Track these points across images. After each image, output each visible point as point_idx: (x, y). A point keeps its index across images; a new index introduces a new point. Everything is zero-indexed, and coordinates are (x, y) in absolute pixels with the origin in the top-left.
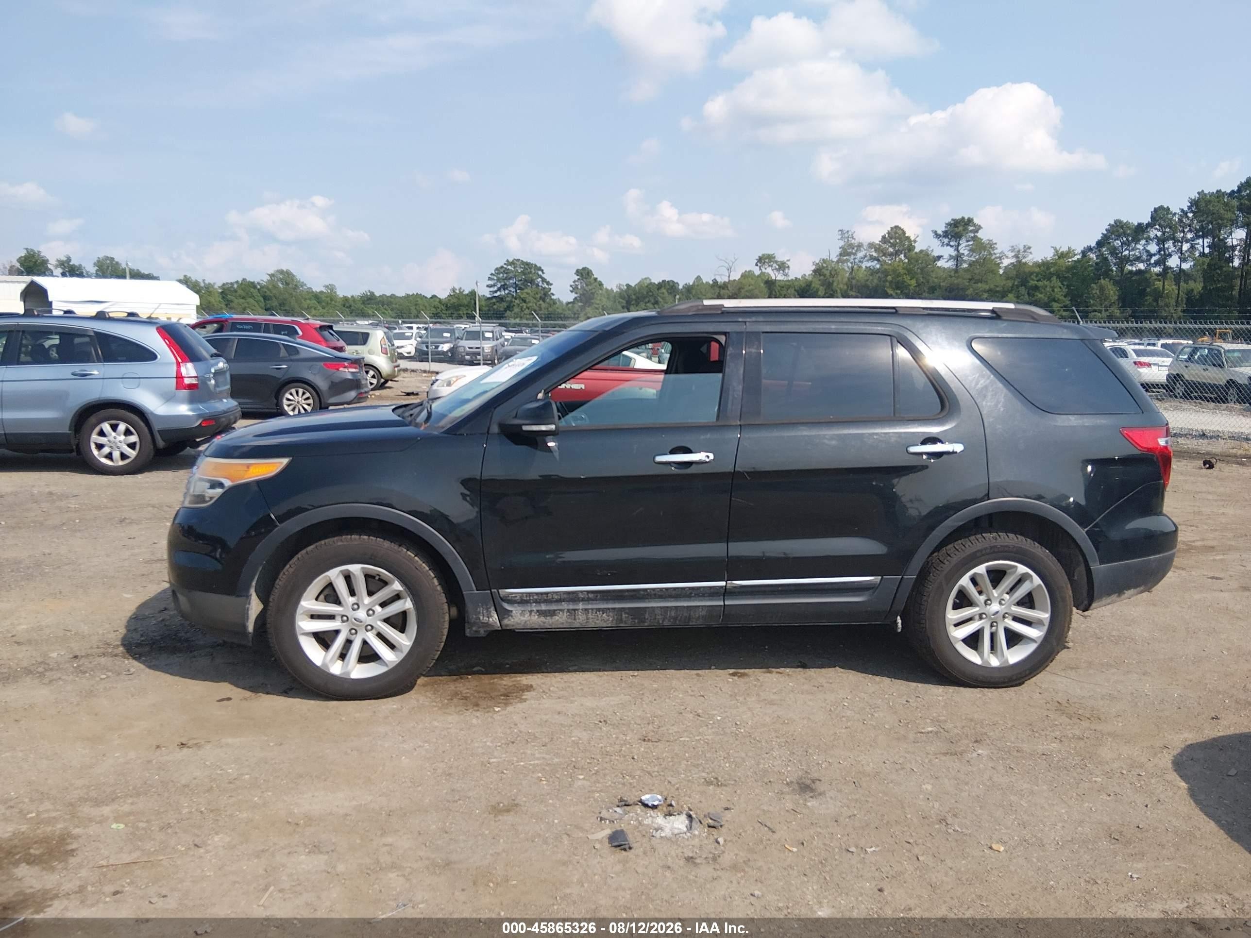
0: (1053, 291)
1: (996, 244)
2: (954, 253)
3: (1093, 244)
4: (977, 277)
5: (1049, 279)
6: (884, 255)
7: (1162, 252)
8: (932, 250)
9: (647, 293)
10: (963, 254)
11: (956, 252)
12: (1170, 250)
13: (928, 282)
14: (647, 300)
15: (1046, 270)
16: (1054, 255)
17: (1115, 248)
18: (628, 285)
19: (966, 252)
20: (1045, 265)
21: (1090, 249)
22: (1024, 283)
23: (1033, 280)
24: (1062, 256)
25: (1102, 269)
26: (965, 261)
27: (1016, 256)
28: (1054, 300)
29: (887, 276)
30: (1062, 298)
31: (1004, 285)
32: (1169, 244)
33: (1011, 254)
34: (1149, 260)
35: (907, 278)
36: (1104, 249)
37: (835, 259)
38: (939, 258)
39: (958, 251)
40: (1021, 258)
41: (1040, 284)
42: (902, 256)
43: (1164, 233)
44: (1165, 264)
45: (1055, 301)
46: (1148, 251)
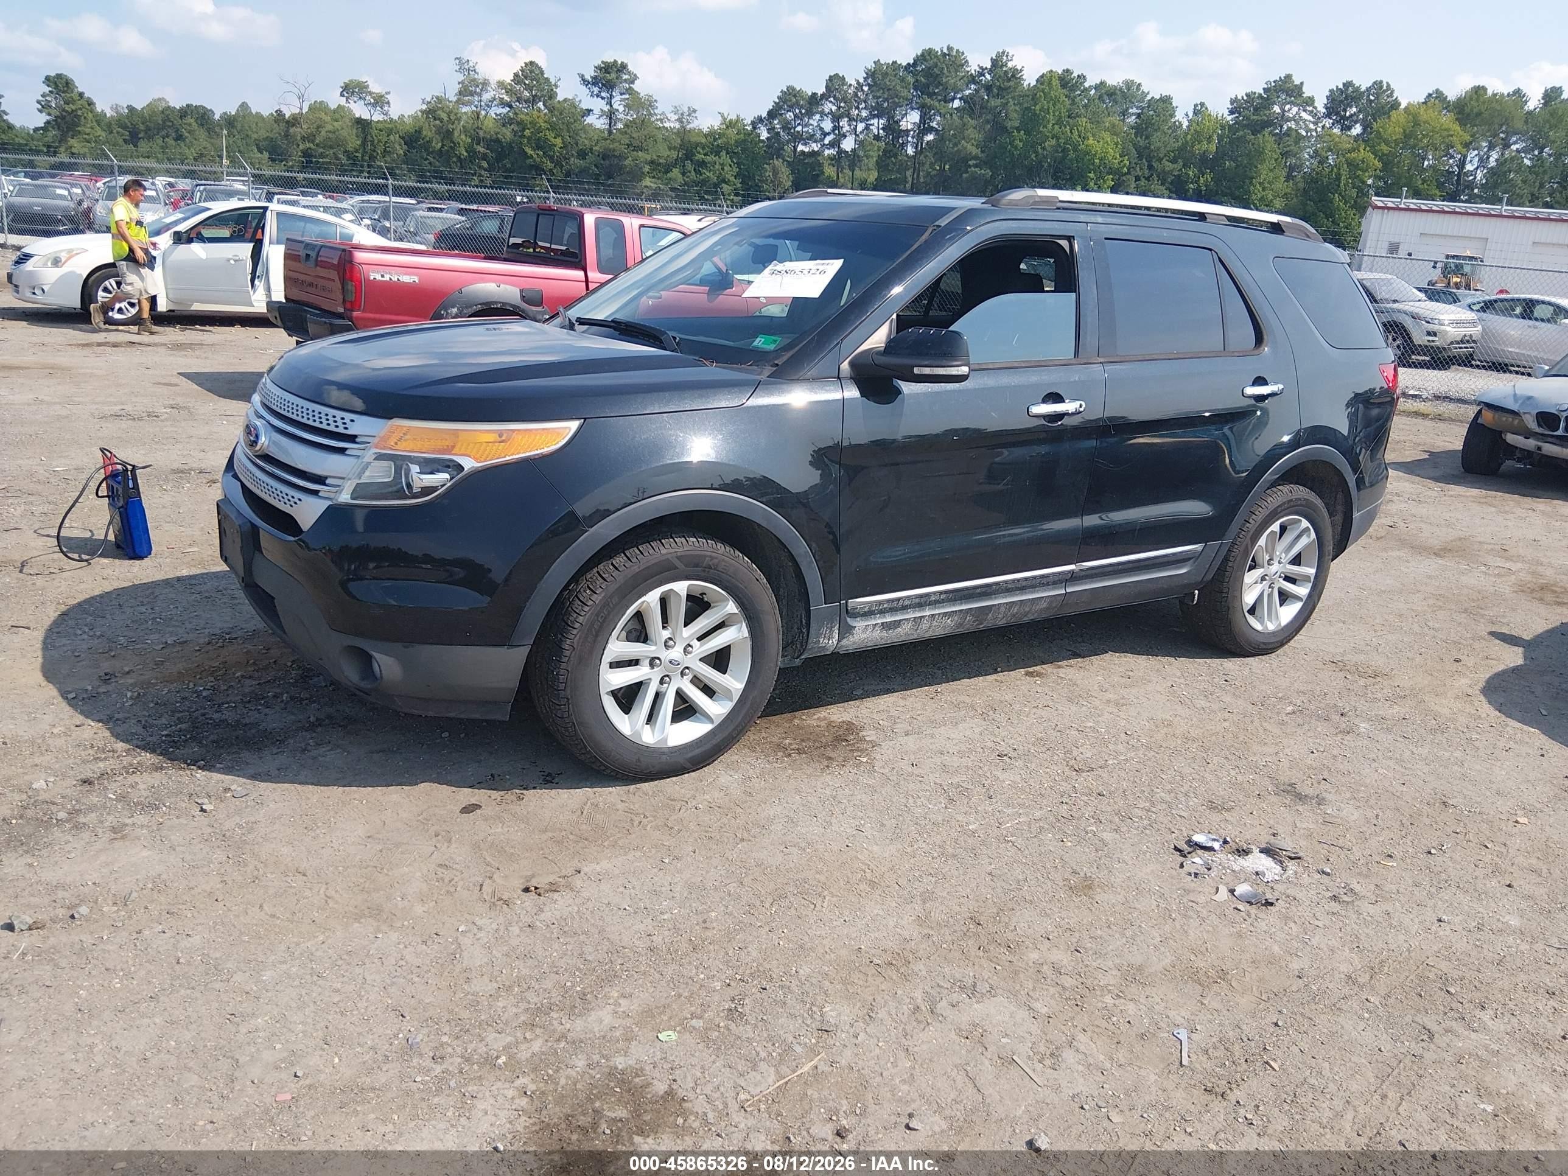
0: (723, 169)
1: (656, 101)
2: (606, 108)
3: (764, 115)
4: (636, 143)
5: (717, 154)
6: (519, 100)
7: (837, 132)
8: (580, 101)
9: (164, 122)
10: (617, 110)
11: (608, 106)
12: (845, 130)
13: (577, 144)
14: (164, 133)
15: (715, 143)
16: (721, 124)
17: (789, 122)
18: (131, 109)
19: (621, 109)
20: (712, 134)
21: (760, 120)
22: (689, 156)
23: (699, 153)
24: (731, 125)
25: (774, 148)
26: (620, 120)
27: (680, 120)
28: (724, 181)
29: (524, 130)
30: (732, 179)
31: (668, 156)
32: (844, 122)
33: (674, 117)
34: (822, 140)
35: (550, 135)
36: (776, 122)
37: (455, 99)
38: (589, 111)
39: (611, 106)
40: (685, 123)
41: (708, 159)
42: (541, 105)
43: (839, 107)
44: (839, 147)
45: (726, 183)
46: (821, 129)
